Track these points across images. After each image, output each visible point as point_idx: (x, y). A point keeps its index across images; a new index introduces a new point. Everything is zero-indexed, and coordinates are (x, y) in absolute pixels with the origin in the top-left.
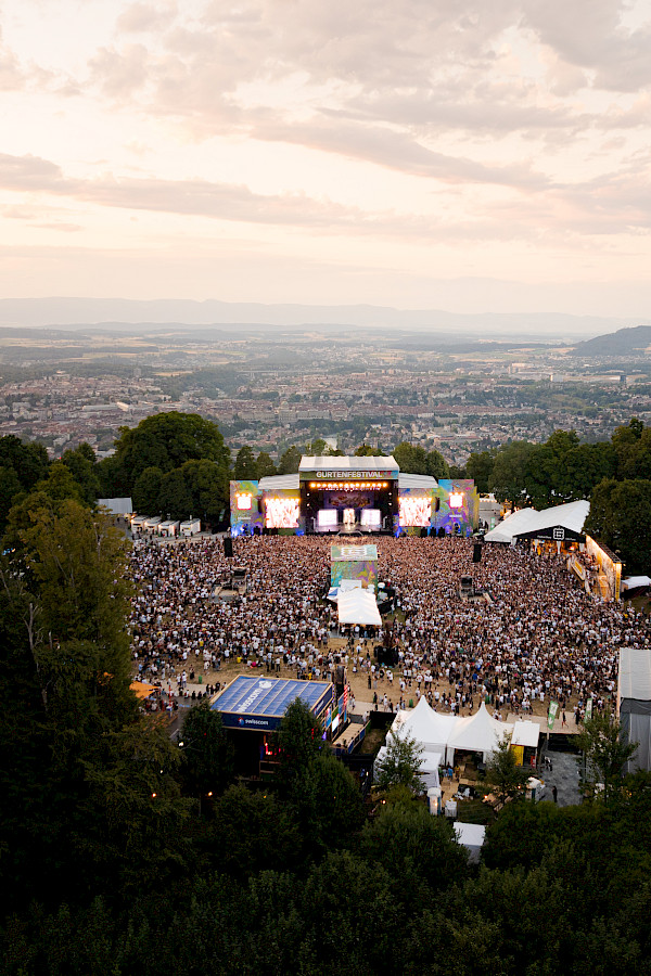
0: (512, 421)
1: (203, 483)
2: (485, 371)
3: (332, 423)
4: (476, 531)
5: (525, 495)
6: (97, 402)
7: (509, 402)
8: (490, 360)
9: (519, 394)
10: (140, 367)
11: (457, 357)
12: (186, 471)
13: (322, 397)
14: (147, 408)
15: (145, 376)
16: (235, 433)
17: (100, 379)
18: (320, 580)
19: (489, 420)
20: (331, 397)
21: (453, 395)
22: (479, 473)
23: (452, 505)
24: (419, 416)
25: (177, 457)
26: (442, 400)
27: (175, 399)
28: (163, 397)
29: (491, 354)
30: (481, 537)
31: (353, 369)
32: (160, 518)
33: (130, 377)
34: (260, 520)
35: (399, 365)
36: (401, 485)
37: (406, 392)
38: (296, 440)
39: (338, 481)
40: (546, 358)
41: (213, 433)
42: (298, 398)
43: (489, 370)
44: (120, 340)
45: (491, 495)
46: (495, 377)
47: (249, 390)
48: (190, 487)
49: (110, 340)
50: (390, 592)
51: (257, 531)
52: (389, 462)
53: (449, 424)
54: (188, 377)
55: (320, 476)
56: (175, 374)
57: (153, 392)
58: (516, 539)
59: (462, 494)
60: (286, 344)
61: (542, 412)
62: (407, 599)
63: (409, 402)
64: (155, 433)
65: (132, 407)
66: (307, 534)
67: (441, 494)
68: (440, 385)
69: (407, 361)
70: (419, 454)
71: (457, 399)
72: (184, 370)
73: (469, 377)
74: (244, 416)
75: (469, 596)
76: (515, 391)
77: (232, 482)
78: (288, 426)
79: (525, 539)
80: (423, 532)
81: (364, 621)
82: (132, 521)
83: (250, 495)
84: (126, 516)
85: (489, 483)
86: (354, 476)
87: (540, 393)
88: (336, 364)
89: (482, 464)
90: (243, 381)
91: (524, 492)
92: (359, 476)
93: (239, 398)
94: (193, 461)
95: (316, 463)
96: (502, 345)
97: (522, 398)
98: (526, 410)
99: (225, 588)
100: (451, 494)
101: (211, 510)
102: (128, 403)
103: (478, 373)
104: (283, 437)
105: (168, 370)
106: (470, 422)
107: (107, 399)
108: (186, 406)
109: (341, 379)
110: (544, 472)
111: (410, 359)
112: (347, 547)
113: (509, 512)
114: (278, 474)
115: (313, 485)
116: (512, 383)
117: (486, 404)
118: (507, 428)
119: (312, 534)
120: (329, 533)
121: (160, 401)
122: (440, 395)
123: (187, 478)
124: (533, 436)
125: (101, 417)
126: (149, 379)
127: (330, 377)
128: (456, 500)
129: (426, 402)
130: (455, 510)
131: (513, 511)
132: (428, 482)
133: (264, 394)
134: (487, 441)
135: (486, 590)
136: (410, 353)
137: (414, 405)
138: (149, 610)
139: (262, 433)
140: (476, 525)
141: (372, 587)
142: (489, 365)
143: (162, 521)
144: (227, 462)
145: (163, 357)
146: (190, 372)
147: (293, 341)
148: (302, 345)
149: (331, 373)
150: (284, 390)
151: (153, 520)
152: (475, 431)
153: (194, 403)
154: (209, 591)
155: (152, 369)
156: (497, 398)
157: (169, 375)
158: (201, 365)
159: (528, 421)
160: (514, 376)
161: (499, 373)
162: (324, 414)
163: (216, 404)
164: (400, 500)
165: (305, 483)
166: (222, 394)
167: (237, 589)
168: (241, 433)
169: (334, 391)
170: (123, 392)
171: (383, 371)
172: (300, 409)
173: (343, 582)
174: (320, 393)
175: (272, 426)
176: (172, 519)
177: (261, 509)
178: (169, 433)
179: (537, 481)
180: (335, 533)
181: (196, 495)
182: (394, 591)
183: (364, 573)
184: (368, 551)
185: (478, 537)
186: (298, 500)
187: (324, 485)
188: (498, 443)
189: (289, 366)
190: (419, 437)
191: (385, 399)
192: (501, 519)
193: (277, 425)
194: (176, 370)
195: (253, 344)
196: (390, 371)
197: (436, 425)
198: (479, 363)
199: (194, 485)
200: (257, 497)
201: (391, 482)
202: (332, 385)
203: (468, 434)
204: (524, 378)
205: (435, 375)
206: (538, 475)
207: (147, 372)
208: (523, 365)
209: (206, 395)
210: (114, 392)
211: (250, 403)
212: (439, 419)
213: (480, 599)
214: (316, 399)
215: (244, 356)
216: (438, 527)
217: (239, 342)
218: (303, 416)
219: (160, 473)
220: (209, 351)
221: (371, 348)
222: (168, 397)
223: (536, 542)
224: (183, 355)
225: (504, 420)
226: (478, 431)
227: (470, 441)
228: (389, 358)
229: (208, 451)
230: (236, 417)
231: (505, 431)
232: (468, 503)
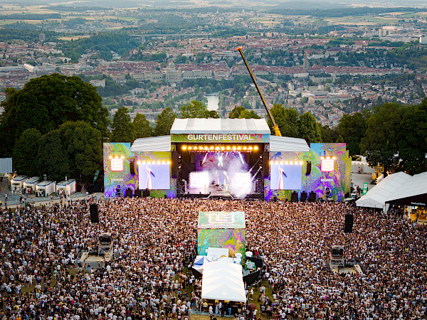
0: (382, 81)
1: (78, 144)
2: (357, 33)
3: (214, 83)
4: (348, 195)
5: (398, 158)
6: (7, 64)
7: (379, 63)
8: (362, 23)
9: (388, 55)
10: (45, 32)
11: (331, 21)
12: (63, 132)
13: (205, 58)
14: (49, 68)
15: (49, 41)
16: (127, 92)
17: (10, 43)
18: (187, 246)
19: (360, 79)
20: (214, 58)
21: (327, 56)
22: (351, 134)
23: (323, 169)
24: (295, 75)
25: (57, 118)
26: (316, 61)
27: (75, 60)
28: (64, 59)
29: (363, 17)
30: (352, 203)
31: (235, 32)
32: (37, 178)
33: (36, 42)
34: (132, 181)
35: (277, 29)
36: (273, 148)
37: (283, 54)
38: (182, 98)
39: (209, 144)
40: (415, 21)
41: (92, 95)
42: (183, 60)
43: (362, 33)
44: (28, 8)
45: (364, 158)
46: (367, 39)
47: (140, 53)
48: (66, 148)
49: (19, 8)
50: (258, 262)
51: (129, 193)
52: (261, 125)
53: (323, 83)
54: (87, 41)
55: (191, 139)
56: (75, 38)
57: (56, 55)
58: (388, 205)
59: (334, 158)
60: (174, 10)
61: (411, 72)
62: (274, 270)
63: (285, 63)
64: (37, 95)
65: (37, 68)
66: (178, 196)
67: (313, 157)
68: (314, 47)
69: (285, 24)
70: (292, 115)
71: (330, 60)
72: (83, 34)
73: (342, 39)
74: (135, 77)
75: (340, 268)
76: (385, 53)
77: (105, 144)
78: (174, 85)
79: (398, 206)
80: (294, 196)
81: (228, 298)
82: (12, 181)
83: (123, 157)
84: (6, 175)
85: (361, 145)
86: (225, 140)
87: (408, 55)
88: (219, 28)
89: (354, 125)
90: (135, 44)
91: (397, 155)
92: (229, 140)
93: (131, 59)
94: (70, 123)
95: (188, 125)
96: (373, 9)
97: (392, 59)
98: (396, 70)
99: (91, 254)
100: (322, 158)
101: (86, 171)
102: (34, 64)
103: (351, 35)
104: (170, 95)
105: (68, 35)
106: (342, 81)
107: (15, 61)
108: (84, 67)
109: (224, 42)
110: (417, 136)
111: (287, 23)
112: (214, 213)
113: (381, 176)
114: (153, 135)
115: (184, 148)
116: (383, 44)
117: (357, 65)
118: (377, 87)
119: (182, 196)
120: (200, 196)
121: (61, 62)
122: (314, 56)
123: (63, 139)
124: (402, 95)
125: (10, 77)
126: (53, 43)
127: (213, 39)
128: (328, 164)
129: (302, 63)
130: (327, 175)
131: (385, 175)
132: (299, 144)
133: (154, 56)
134: (358, 100)
135: (358, 261)
136: (288, 17)
137: (291, 65)
138: (12, 277)
139: (150, 91)
140: (347, 189)
141: (239, 255)
142: (360, 29)
143: (40, 181)
144: (106, 123)
145: (65, 23)
146: (88, 37)
147: (180, 7)
148: (189, 11)
149: (214, 36)
150: (172, 53)
151: (32, 180)
152: (348, 90)
153: (91, 65)
154: (76, 257)
155: (55, 34)
156: (368, 59)
157: (70, 39)
158: (98, 30)
159: (397, 81)
160: (384, 39)
161: (370, 35)
162: (207, 74)
163: (111, 65)
164: (271, 163)
165: (177, 145)
166: (117, 56)
167: (102, 255)
168: (132, 92)
169: (217, 53)
170: (29, 55)
171: (262, 34)
172: (186, 70)
173: (210, 251)
174: (204, 55)
175: (160, 85)
176: (48, 180)
177: (133, 171)
178: (51, 95)
179: (410, 145)
180: (206, 196)
181: (72, 156)
182: (262, 261)
183: (231, 242)
184: (236, 219)
185: (350, 202)
186: (169, 163)
187: (195, 148)
188: (369, 101)
189: (177, 30)
190: (294, 95)
191: (264, 60)
192: (374, 183)
193: (165, 84)
194: (76, 34)
195: (145, 10)
196: (269, 34)
197: (311, 84)
198: (352, 26)
199: (70, 146)
200: (130, 159)
201: (262, 146)
202: (214, 47)
203: (340, 93)
204: (394, 40)
205: (310, 38)
206: (411, 138)
207: (51, 36)
208: (393, 28)
209: (102, 57)
210: (21, 55)
211: (140, 64)
212: (313, 79)
213: (352, 271)
214: (200, 60)
215: (136, 21)
216: (308, 191)
217: (132, 9)
218: (188, 76)
219: (38, 134)
220: (105, 17)
221: (251, 13)
222: (68, 59)
223: (409, 209)
224: (82, 21)
225: (374, 80)
226: (349, 90)
227: (342, 100)
228: (268, 22)
229: (87, 112)
230: (127, 77)
231: (376, 90)
232: (340, 167)
